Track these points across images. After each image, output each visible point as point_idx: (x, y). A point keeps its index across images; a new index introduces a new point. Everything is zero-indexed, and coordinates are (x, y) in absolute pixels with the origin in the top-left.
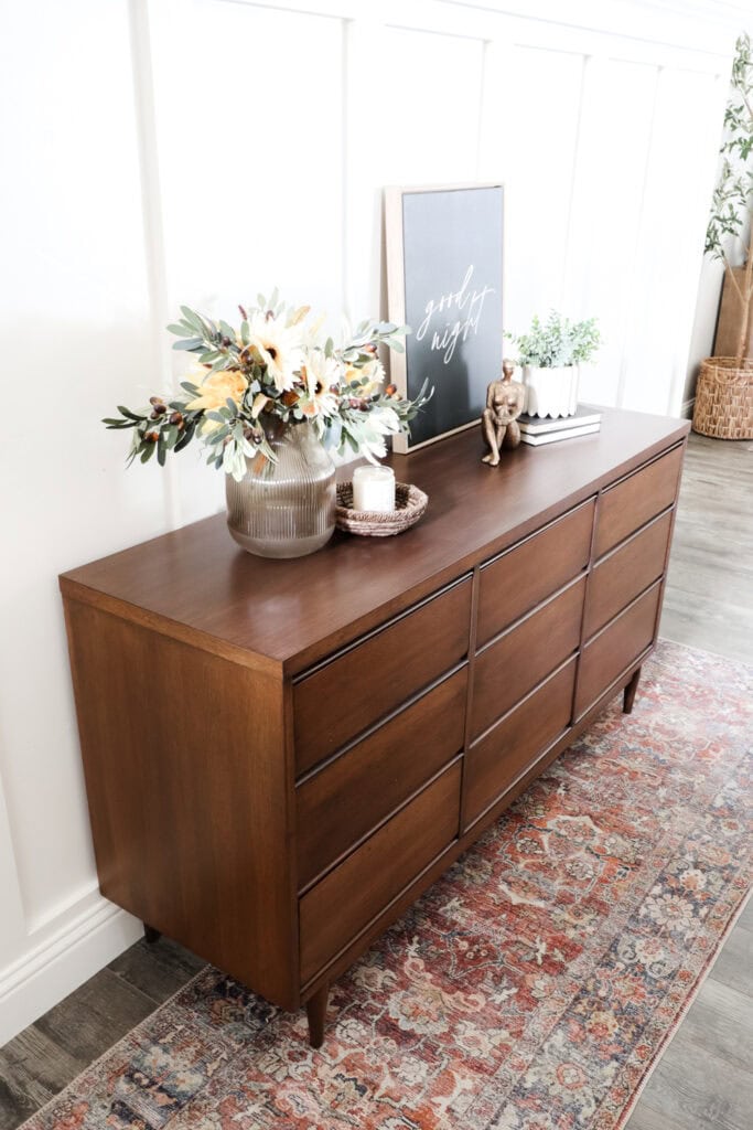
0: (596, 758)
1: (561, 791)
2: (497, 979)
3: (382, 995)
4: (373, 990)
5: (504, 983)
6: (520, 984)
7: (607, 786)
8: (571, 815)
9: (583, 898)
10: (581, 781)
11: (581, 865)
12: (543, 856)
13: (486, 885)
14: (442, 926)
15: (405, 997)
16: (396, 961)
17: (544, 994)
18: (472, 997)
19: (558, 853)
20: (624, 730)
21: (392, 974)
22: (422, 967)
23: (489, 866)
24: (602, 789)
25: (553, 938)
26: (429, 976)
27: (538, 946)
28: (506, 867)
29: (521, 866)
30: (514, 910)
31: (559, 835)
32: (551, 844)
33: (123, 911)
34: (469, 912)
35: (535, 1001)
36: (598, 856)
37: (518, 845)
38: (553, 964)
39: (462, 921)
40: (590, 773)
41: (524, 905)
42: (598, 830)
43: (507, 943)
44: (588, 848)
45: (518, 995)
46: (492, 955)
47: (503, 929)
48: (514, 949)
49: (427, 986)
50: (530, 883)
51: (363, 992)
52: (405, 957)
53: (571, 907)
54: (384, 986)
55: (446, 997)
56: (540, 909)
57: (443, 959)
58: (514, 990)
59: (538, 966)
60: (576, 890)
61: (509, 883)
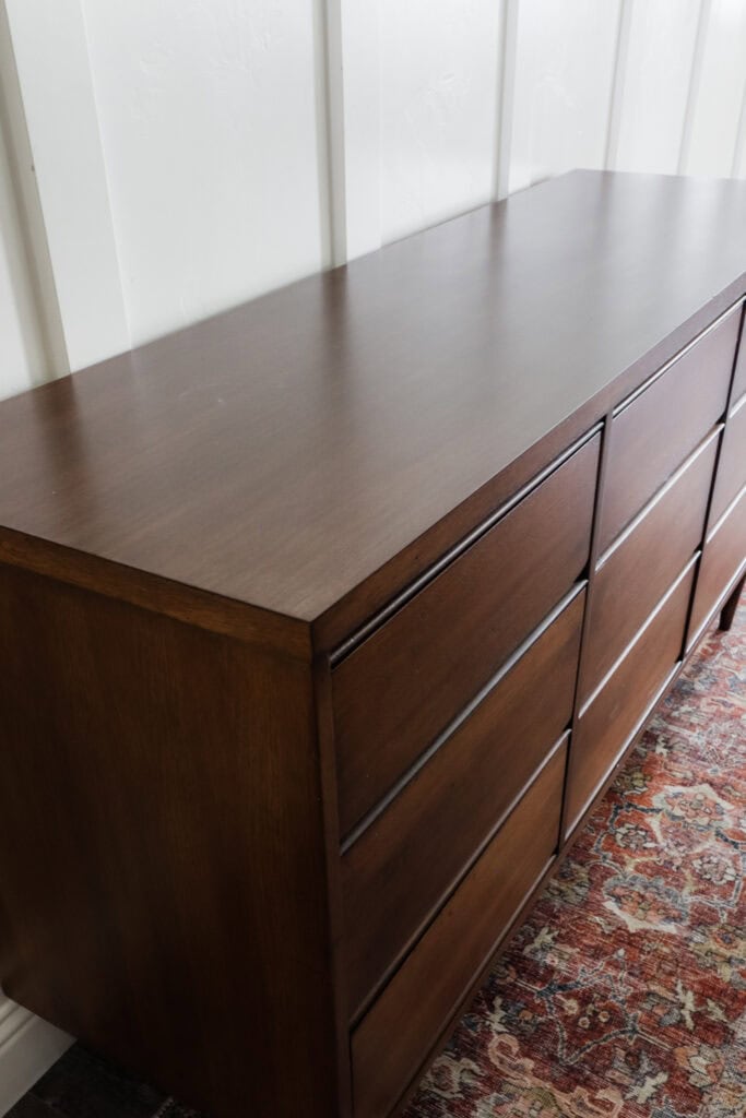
0: (698, 696)
1: (660, 749)
2: (633, 1059)
3: (464, 1103)
4: (447, 1095)
5: (645, 1067)
6: (668, 1064)
7: (724, 736)
8: (684, 785)
9: (730, 914)
10: (686, 733)
11: (715, 860)
12: (658, 851)
13: (586, 904)
14: (534, 977)
15: (499, 1103)
16: (474, 1042)
17: (709, 1080)
18: (601, 1095)
19: (678, 845)
20: (727, 655)
21: (474, 1066)
22: (515, 1049)
23: (583, 873)
24: (717, 742)
25: (700, 982)
26: (529, 1064)
27: (682, 997)
28: (608, 873)
29: (630, 869)
30: (632, 941)
31: (674, 817)
32: (665, 832)
33: (36, 1018)
34: (569, 950)
35: (698, 1093)
36: (735, 845)
37: (619, 837)
38: (710, 1027)
39: (562, 966)
40: (694, 720)
41: (647, 932)
42: (725, 805)
43: (634, 997)
44: (718, 834)
45: (669, 1085)
46: (617, 1020)
47: (623, 974)
48: (647, 1006)
49: (529, 1081)
50: (647, 895)
51: (433, 1102)
52: (487, 1033)
53: (715, 929)
54: (464, 1088)
55: (562, 1098)
56: (672, 937)
57: (544, 1031)
58: (662, 1078)
59: (690, 1033)
60: (716, 901)
61: (618, 899)
